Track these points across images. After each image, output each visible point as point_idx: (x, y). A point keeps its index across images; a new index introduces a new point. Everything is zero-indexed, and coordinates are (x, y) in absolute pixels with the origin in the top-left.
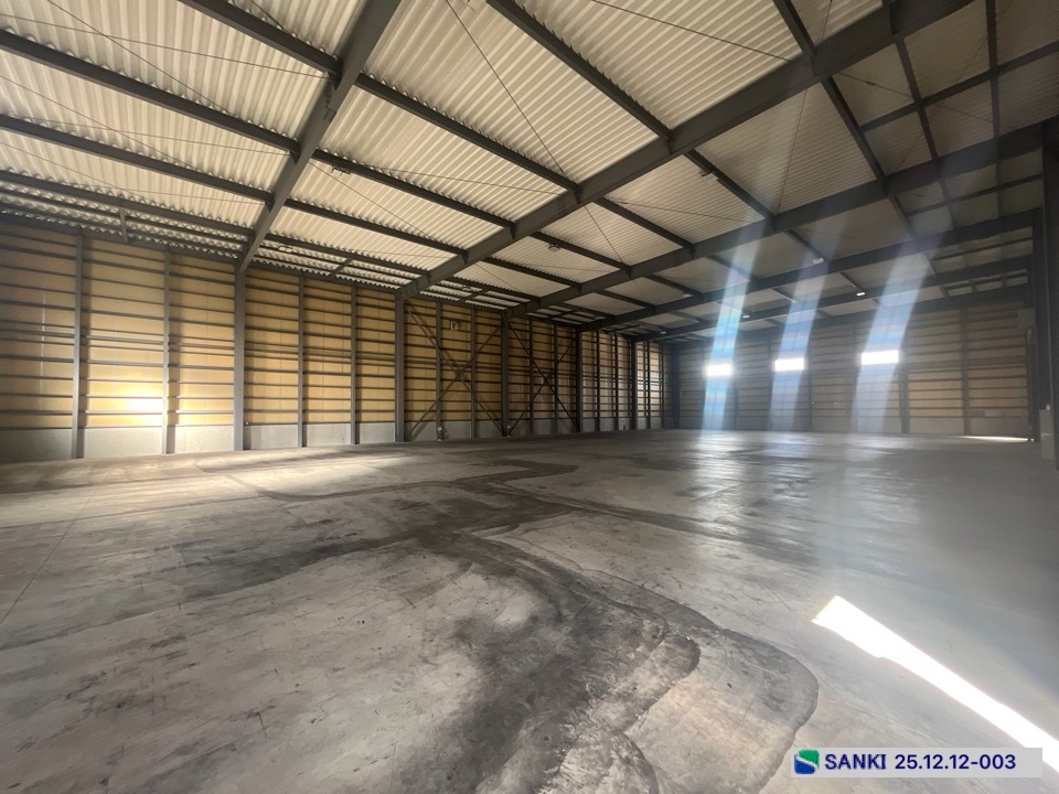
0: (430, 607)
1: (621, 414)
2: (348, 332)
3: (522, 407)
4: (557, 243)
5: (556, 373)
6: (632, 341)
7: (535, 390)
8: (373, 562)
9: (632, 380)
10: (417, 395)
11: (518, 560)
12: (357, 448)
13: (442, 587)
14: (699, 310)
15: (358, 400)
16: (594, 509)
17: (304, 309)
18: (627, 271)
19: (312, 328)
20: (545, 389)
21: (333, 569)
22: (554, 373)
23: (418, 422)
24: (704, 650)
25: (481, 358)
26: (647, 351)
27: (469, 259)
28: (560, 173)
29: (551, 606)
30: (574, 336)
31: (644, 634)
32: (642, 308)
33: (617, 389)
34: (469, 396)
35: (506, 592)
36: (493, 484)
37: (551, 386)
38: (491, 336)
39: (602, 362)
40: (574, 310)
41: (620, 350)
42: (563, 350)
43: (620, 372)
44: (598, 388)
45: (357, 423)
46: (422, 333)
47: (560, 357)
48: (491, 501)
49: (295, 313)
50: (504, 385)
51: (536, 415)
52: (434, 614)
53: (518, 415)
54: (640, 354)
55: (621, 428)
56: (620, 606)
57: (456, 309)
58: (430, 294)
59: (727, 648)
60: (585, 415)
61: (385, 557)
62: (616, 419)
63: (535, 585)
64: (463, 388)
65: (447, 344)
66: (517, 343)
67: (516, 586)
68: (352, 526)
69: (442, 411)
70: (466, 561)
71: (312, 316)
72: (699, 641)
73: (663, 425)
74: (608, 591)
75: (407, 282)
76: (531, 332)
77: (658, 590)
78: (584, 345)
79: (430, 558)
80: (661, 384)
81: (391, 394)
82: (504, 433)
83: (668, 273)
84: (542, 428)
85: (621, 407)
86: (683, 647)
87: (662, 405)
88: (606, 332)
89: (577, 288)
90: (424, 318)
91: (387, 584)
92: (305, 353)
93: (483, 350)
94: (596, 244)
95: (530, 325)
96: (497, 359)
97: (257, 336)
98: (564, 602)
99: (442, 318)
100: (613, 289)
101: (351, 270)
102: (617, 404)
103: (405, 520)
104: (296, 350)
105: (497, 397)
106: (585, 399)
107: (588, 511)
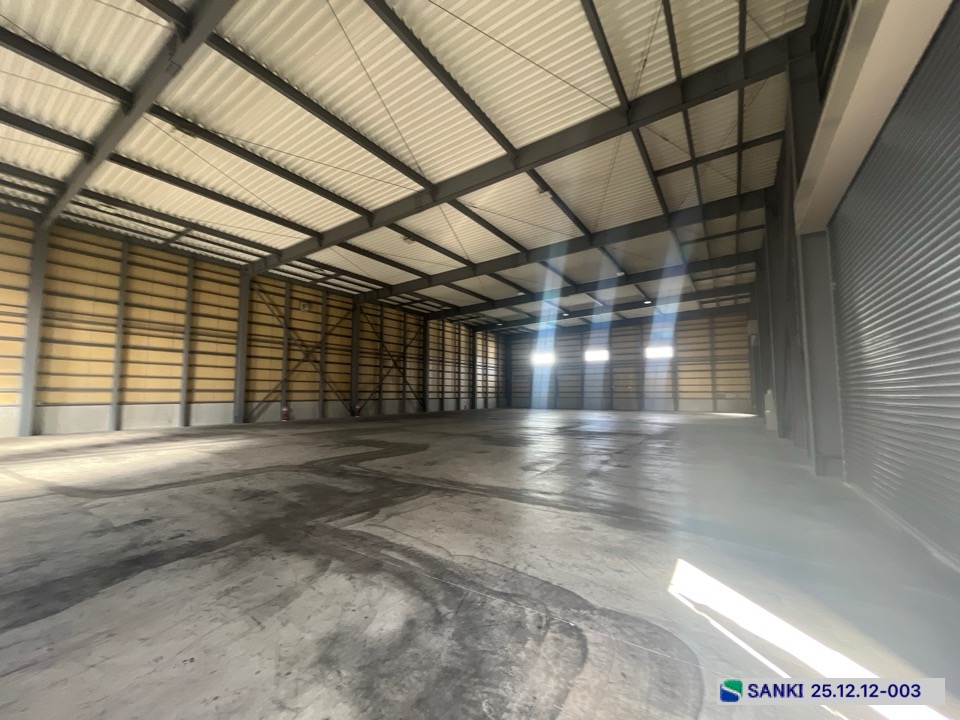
0: (284, 625)
1: (462, 395)
2: (182, 306)
3: (371, 388)
4: (411, 236)
5: (404, 357)
6: (473, 329)
7: (385, 372)
8: (207, 571)
9: (472, 365)
10: (260, 375)
11: (383, 551)
12: (186, 430)
13: (297, 595)
14: (528, 307)
15: (190, 378)
16: (452, 488)
17: (126, 277)
18: (472, 268)
19: (136, 299)
20: (394, 372)
21: (150, 586)
22: (403, 356)
23: (261, 402)
24: (590, 635)
25: (332, 340)
26: (485, 340)
27: (324, 242)
28: (418, 171)
29: (426, 605)
30: (422, 323)
31: (528, 626)
32: (483, 301)
33: (459, 373)
34: (318, 377)
35: (376, 593)
36: (345, 466)
37: (399, 368)
38: (343, 318)
39: (447, 348)
40: (423, 299)
41: (463, 338)
42: (411, 335)
43: (463, 357)
44: (443, 371)
45: (188, 403)
46: (270, 312)
47: (408, 341)
48: (345, 485)
49: (115, 281)
50: (354, 367)
51: (385, 396)
52: (289, 633)
53: (367, 395)
54: (479, 342)
55: (462, 408)
56: (499, 594)
57: (307, 290)
58: (279, 273)
59: (609, 630)
60: (430, 396)
61: (222, 563)
62: (458, 400)
63: (406, 579)
64: (313, 369)
65: (295, 324)
66: (367, 327)
67: (385, 584)
68: (178, 526)
69: (288, 391)
70: (324, 558)
71: (137, 285)
72: (582, 625)
73: (498, 405)
74: (482, 579)
75: (255, 258)
76: (381, 317)
77: (531, 571)
78: (431, 332)
79: (280, 559)
80: (497, 369)
81: (231, 373)
82: (353, 412)
83: (507, 273)
84: (391, 408)
85: (462, 389)
86: (570, 635)
87: (497, 387)
88: (451, 322)
89: (428, 280)
90: (271, 296)
91: (225, 600)
92: (126, 326)
93: (335, 332)
94: (447, 240)
95: (381, 311)
96: (347, 342)
97: (60, 303)
98: (440, 597)
99: (292, 298)
100: (459, 283)
101: (189, 240)
102: (459, 386)
103: (247, 513)
104: (113, 321)
105: (347, 378)
106: (430, 382)
107: (446, 491)
